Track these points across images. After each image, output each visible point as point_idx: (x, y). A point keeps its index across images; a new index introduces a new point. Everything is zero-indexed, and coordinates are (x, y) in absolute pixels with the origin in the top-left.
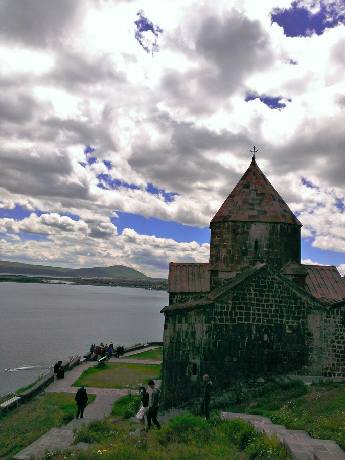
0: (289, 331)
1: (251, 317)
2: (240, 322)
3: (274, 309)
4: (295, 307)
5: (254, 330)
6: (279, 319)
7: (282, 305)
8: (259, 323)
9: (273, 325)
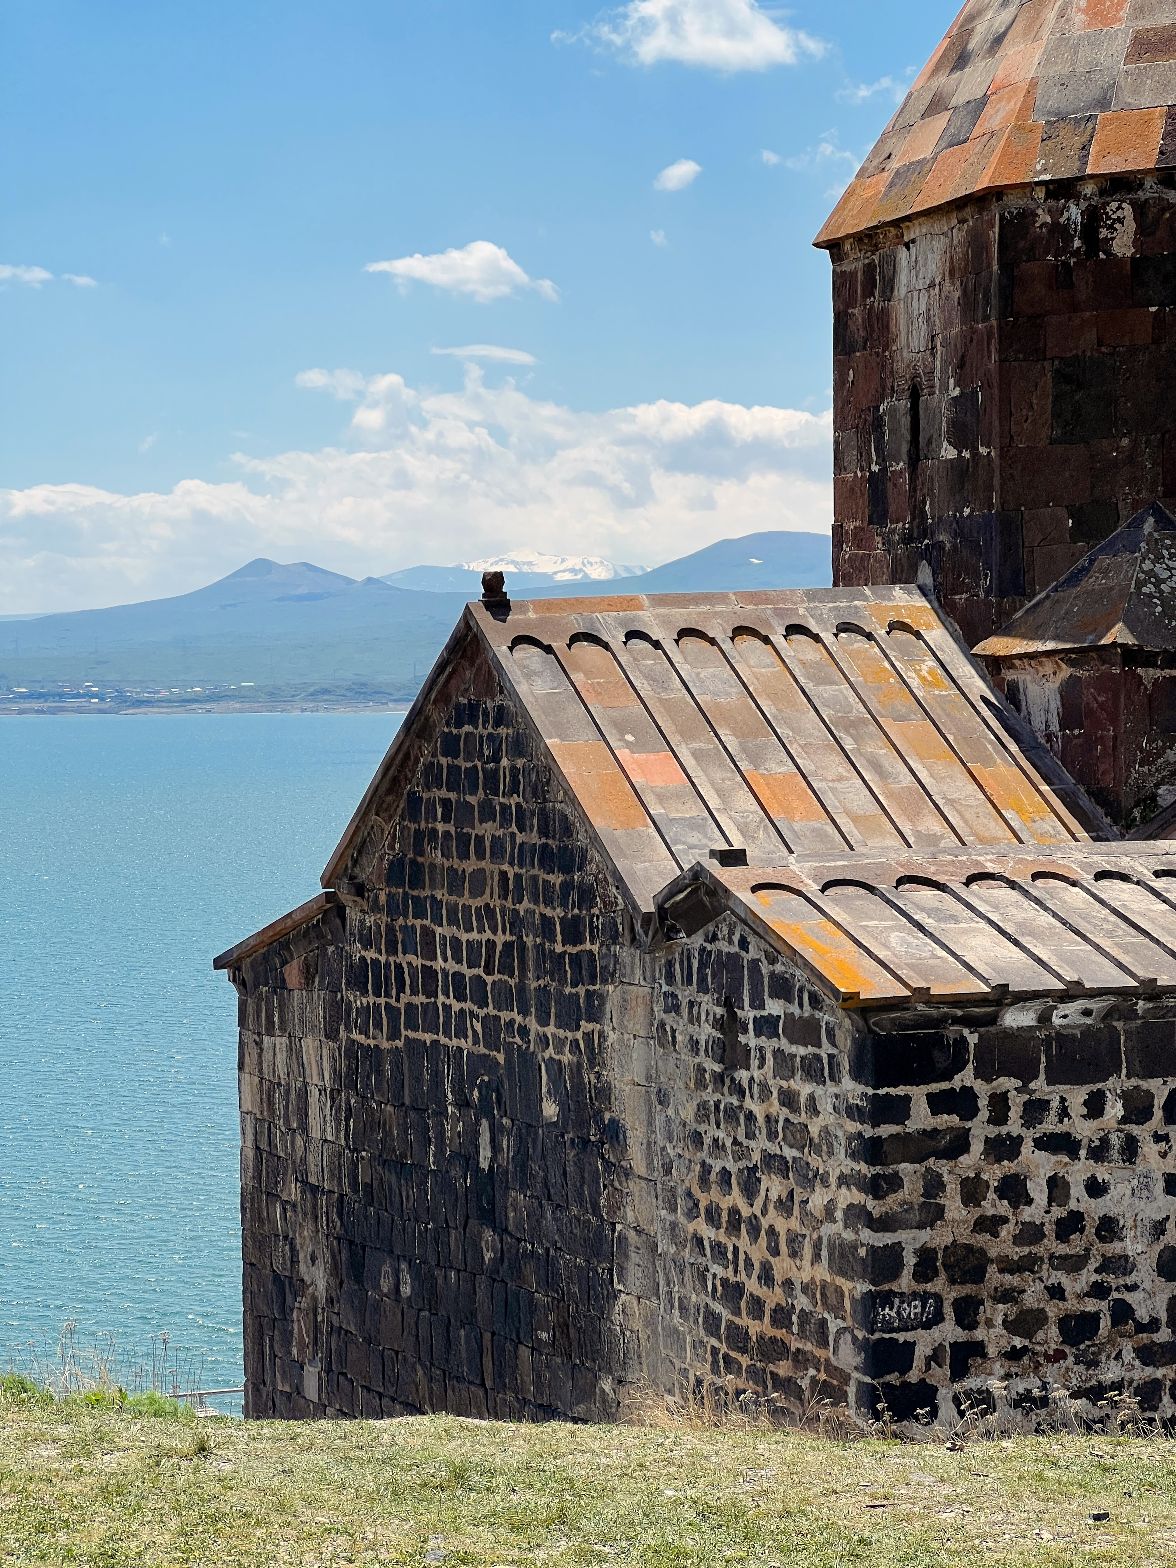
0: (550, 1110)
1: (441, 998)
2: (411, 1034)
3: (500, 939)
4: (562, 920)
5: (450, 1096)
6: (519, 1019)
7: (521, 908)
8: (462, 1043)
9: (501, 1058)
